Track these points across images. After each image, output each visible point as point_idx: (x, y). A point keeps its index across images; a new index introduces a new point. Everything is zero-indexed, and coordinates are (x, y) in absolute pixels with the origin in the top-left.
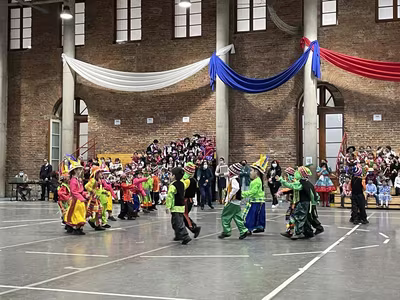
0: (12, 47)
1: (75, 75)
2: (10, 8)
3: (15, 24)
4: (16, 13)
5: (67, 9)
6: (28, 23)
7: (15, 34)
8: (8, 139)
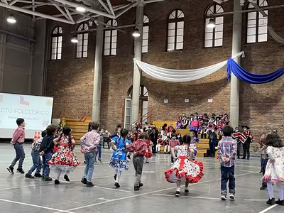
0: (105, 54)
1: (141, 71)
3: (107, 40)
4: (108, 33)
5: (137, 30)
6: (115, 39)
7: (107, 46)
8: (101, 110)
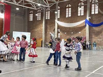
0: (46, 19)
1: (58, 24)
2: (46, 11)
3: (47, 14)
4: (47, 12)
5: (56, 11)
6: (49, 14)
7: (47, 16)
8: (45, 36)
